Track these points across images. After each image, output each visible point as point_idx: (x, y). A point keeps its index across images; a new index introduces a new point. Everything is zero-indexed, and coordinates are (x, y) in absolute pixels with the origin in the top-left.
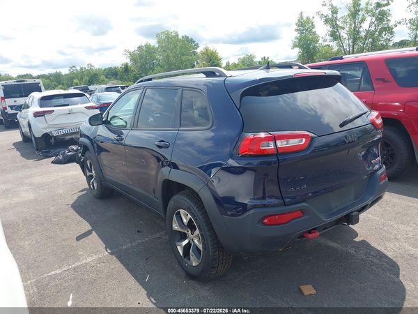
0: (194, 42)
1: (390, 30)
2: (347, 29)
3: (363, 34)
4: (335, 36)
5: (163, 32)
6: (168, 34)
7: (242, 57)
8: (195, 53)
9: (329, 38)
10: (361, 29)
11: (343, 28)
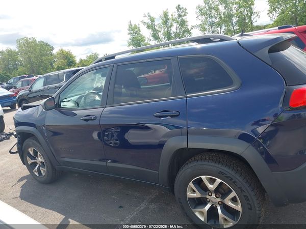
0: (49, 45)
1: (188, 31)
2: (162, 31)
3: (173, 35)
4: (156, 37)
5: (23, 39)
6: (27, 41)
7: (89, 55)
8: (52, 55)
9: (152, 38)
10: (171, 32)
11: (160, 32)
